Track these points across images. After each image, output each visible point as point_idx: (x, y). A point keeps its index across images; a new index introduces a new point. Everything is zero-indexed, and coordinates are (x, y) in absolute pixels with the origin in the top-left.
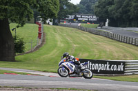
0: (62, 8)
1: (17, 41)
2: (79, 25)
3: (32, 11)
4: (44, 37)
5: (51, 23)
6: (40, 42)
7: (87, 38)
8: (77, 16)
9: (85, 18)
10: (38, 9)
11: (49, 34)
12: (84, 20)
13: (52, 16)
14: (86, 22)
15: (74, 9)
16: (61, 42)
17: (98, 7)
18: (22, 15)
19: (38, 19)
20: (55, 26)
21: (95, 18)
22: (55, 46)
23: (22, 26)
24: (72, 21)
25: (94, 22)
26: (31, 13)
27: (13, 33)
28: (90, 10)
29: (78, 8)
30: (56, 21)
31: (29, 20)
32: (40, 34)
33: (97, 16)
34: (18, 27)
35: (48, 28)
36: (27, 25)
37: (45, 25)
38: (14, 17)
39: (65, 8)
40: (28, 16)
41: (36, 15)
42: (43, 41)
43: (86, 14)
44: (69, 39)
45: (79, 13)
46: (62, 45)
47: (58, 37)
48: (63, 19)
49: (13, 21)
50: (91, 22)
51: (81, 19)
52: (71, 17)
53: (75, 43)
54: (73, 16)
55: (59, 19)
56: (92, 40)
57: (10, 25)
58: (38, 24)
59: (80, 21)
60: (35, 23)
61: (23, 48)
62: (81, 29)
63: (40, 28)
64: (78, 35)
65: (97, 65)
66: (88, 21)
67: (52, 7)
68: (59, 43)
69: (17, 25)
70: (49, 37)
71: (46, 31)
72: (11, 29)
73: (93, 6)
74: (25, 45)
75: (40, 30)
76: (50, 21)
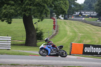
0: (70, 7)
1: (38, 32)
2: (83, 19)
3: (49, 9)
4: (57, 28)
5: (63, 18)
6: (55, 32)
7: (89, 28)
8: (82, 12)
9: (87, 13)
10: (53, 8)
11: (61, 26)
12: (87, 15)
13: (63, 12)
14: (88, 17)
15: (80, 7)
16: (70, 32)
17: (98, 5)
18: (42, 12)
19: (53, 16)
20: (65, 20)
21: (95, 14)
22: (66, 35)
23: (42, 20)
24: (77, 16)
25: (95, 17)
26: (48, 11)
27: (35, 26)
28: (92, 8)
29: (83, 6)
30: (66, 16)
31: (47, 16)
32: (54, 26)
33: (97, 12)
34: (39, 21)
35: (61, 21)
36: (45, 20)
37: (58, 20)
38: (36, 14)
39: (73, 6)
40: (46, 13)
41: (51, 13)
42: (57, 31)
43: (88, 11)
44: (76, 30)
45: (83, 10)
46: (71, 34)
47: (68, 28)
48: (71, 15)
49: (35, 17)
50: (92, 17)
51: (85, 14)
52: (77, 13)
53: (80, 33)
54: (79, 13)
55: (69, 15)
56: (93, 30)
57: (33, 20)
58: (53, 19)
59: (84, 16)
60: (51, 18)
61: (43, 37)
62: (85, 22)
63: (54, 22)
64: (83, 27)
65: (97, 48)
66: (90, 16)
67: (63, 6)
68: (68, 33)
69: (38, 20)
70: (61, 28)
71: (59, 24)
72: (34, 23)
73: (94, 5)
74: (44, 35)
75: (54, 24)
76: (62, 16)
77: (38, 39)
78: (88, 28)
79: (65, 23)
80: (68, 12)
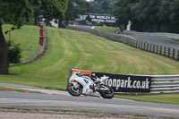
0: (70, 6)
1: (11, 48)
2: (93, 27)
3: (32, 8)
4: (46, 43)
5: (57, 25)
6: (42, 50)
8: (91, 16)
9: (100, 19)
10: (40, 6)
11: (53, 39)
12: (99, 21)
13: (57, 15)
14: (101, 24)
16: (70, 50)
17: (118, 5)
18: (18, 13)
19: (40, 20)
20: (61, 29)
21: (113, 20)
22: (62, 55)
23: (19, 28)
24: (83, 23)
26: (30, 11)
27: (6, 37)
28: (108, 8)
29: (92, 5)
30: (63, 22)
31: (28, 21)
32: (41, 39)
33: (116, 17)
34: (13, 29)
35: (53, 31)
36: (24, 27)
37: (49, 28)
38: (7, 16)
39: (75, 5)
40: (26, 15)
41: (37, 14)
42: (46, 48)
43: (102, 13)
44: (79, 46)
45: (93, 13)
46: (71, 54)
47: (65, 44)
48: (72, 20)
49: (7, 21)
50: (108, 24)
51: (95, 20)
52: (83, 18)
53: (87, 52)
55: (67, 19)
56: (109, 48)
57: (3, 26)
58: (39, 25)
59: (94, 23)
60: (36, 24)
61: (20, 57)
62: (95, 33)
63: (41, 31)
64: (91, 41)
65: (115, 80)
66: (105, 23)
67: (58, 4)
68: (66, 51)
69: (12, 26)
70: (53, 43)
71: (50, 35)
72: (4, 31)
73: (111, 4)
74: (22, 53)
75: (41, 34)
76: (56, 22)
77: (12, 62)
78: (101, 44)
79: (61, 33)
80: (66, 14)
